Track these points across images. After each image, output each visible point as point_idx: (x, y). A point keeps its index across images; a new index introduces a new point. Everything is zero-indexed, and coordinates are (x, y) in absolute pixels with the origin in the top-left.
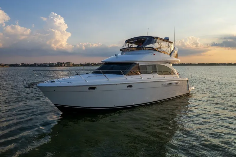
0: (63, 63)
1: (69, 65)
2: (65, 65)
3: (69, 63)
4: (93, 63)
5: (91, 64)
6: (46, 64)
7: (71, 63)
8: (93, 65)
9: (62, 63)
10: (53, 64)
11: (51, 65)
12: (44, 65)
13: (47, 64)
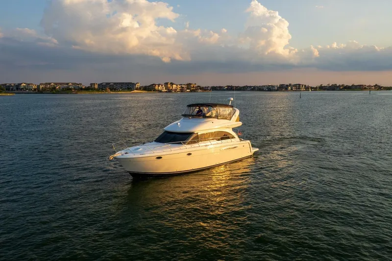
0: (290, 85)
1: (299, 88)
2: (292, 89)
3: (299, 85)
4: (343, 85)
5: (339, 86)
6: (262, 86)
7: (303, 85)
8: (343, 89)
9: (287, 85)
10: (273, 86)
11: (270, 89)
12: (260, 89)
13: (264, 86)
